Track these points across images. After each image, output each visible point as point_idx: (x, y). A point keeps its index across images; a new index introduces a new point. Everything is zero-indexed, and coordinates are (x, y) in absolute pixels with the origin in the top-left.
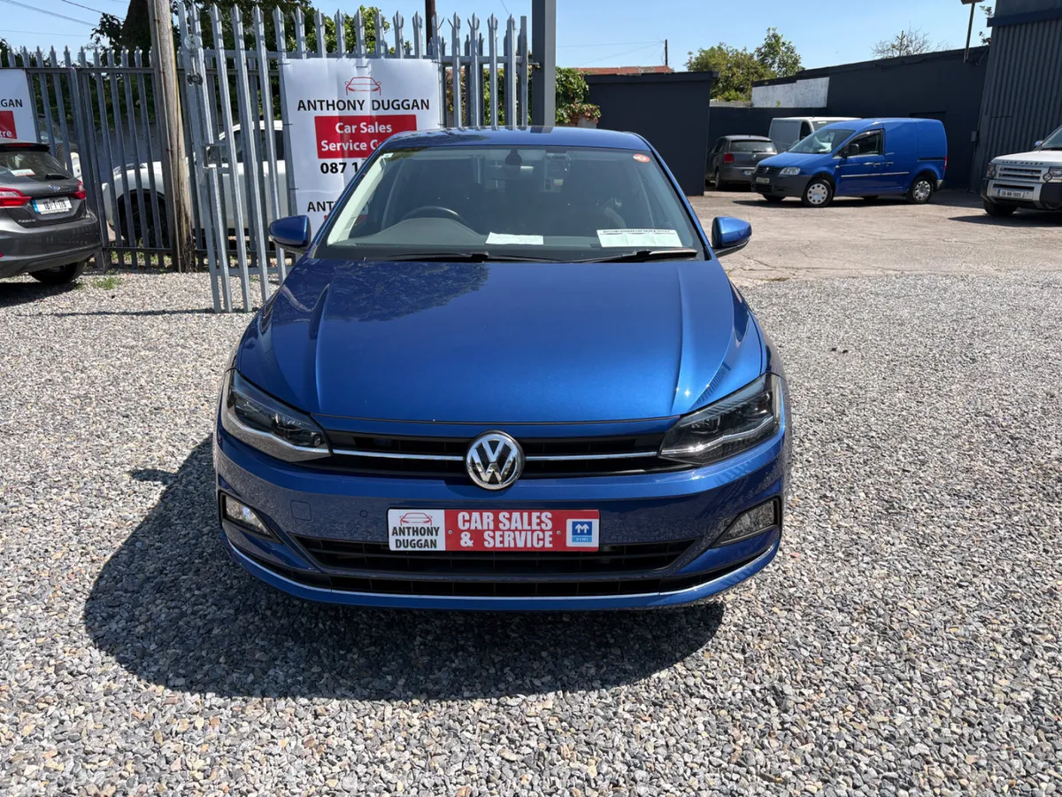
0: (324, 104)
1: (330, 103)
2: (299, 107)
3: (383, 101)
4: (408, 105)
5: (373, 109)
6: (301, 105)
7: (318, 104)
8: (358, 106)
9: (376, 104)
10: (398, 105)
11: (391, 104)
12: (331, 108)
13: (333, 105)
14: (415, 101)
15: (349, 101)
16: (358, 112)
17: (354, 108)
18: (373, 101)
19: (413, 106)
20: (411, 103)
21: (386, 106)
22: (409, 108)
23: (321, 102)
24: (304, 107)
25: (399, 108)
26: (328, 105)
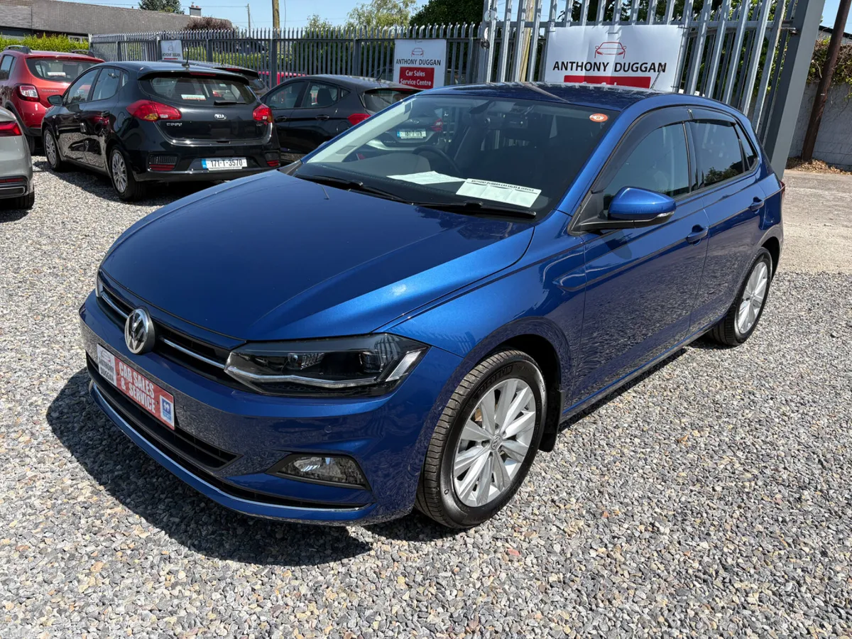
0: (575, 65)
1: (580, 64)
2: (555, 67)
3: (625, 64)
4: (646, 68)
5: (615, 71)
6: (556, 66)
7: (570, 65)
8: (602, 67)
9: (618, 66)
10: (637, 68)
11: (631, 67)
12: (579, 68)
13: (582, 66)
14: (653, 64)
15: (595, 63)
16: (601, 73)
17: (599, 70)
18: (616, 64)
19: (650, 69)
20: (649, 67)
21: (626, 69)
22: (646, 71)
23: (572, 63)
24: (558, 67)
25: (637, 71)
26: (577, 66)
